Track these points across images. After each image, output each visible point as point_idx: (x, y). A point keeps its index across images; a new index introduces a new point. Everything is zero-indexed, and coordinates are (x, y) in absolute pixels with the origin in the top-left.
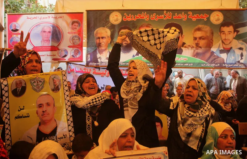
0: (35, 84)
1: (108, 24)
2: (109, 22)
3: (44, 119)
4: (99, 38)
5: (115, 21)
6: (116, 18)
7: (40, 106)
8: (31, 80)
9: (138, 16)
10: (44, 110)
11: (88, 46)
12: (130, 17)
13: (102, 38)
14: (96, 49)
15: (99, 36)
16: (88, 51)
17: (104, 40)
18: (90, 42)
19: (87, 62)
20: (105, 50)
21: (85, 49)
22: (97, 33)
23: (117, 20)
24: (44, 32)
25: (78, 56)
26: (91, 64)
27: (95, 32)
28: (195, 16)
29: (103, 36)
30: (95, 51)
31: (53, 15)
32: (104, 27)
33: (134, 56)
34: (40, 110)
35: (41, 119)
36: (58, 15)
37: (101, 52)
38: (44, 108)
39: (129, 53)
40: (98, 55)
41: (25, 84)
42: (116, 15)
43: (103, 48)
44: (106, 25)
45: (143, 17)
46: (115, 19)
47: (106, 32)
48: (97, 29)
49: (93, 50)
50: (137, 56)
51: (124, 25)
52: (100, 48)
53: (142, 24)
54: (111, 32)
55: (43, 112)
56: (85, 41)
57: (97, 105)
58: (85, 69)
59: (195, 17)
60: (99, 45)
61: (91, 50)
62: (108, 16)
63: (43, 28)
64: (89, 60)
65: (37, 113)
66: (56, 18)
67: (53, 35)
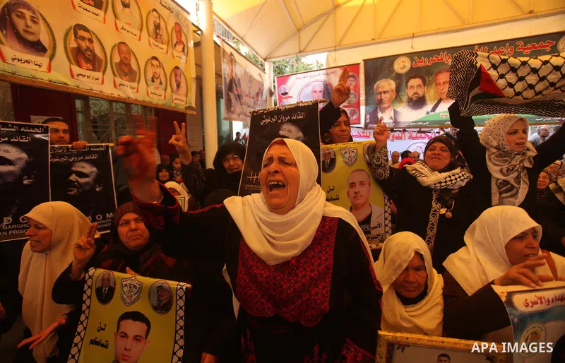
0: (346, 156)
1: (392, 73)
2: (393, 71)
3: (357, 202)
4: (381, 93)
5: (401, 69)
6: (402, 64)
7: (352, 185)
8: (341, 150)
9: (434, 59)
10: (357, 191)
11: (367, 104)
12: (422, 62)
13: (384, 92)
14: (377, 108)
15: (380, 90)
16: (366, 111)
17: (387, 95)
18: (370, 99)
19: (365, 123)
20: (389, 107)
21: (363, 108)
22: (378, 87)
23: (404, 67)
24: (315, 92)
25: (355, 117)
26: (370, 125)
27: (375, 86)
28: (529, 46)
29: (386, 89)
30: (376, 110)
31: (324, 71)
32: (387, 78)
33: (428, 113)
34: (352, 191)
35: (353, 203)
36: (330, 71)
37: (383, 110)
38: (358, 189)
39: (422, 109)
40: (380, 115)
41: (335, 155)
42: (403, 62)
43: (386, 105)
44: (389, 76)
45: (442, 59)
46: (402, 66)
47: (390, 85)
48: (377, 83)
49: (372, 109)
50: (433, 113)
51: (414, 73)
52: (382, 106)
53: (440, 69)
54: (396, 84)
55: (356, 193)
56: (363, 98)
57: (452, 189)
58: (363, 132)
59: (528, 49)
60: (381, 101)
61: (371, 109)
62: (392, 64)
63: (314, 88)
64: (368, 121)
65: (348, 195)
66: (327, 74)
67: (324, 94)
